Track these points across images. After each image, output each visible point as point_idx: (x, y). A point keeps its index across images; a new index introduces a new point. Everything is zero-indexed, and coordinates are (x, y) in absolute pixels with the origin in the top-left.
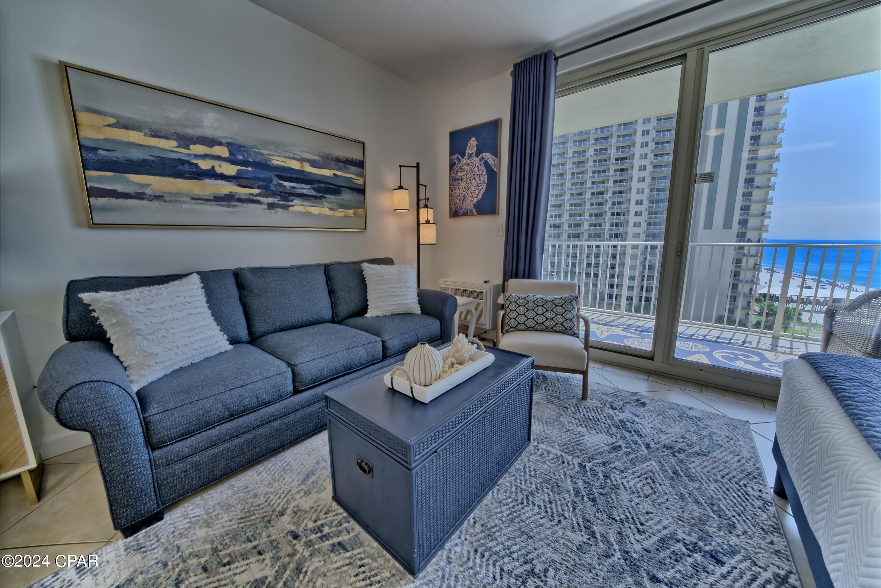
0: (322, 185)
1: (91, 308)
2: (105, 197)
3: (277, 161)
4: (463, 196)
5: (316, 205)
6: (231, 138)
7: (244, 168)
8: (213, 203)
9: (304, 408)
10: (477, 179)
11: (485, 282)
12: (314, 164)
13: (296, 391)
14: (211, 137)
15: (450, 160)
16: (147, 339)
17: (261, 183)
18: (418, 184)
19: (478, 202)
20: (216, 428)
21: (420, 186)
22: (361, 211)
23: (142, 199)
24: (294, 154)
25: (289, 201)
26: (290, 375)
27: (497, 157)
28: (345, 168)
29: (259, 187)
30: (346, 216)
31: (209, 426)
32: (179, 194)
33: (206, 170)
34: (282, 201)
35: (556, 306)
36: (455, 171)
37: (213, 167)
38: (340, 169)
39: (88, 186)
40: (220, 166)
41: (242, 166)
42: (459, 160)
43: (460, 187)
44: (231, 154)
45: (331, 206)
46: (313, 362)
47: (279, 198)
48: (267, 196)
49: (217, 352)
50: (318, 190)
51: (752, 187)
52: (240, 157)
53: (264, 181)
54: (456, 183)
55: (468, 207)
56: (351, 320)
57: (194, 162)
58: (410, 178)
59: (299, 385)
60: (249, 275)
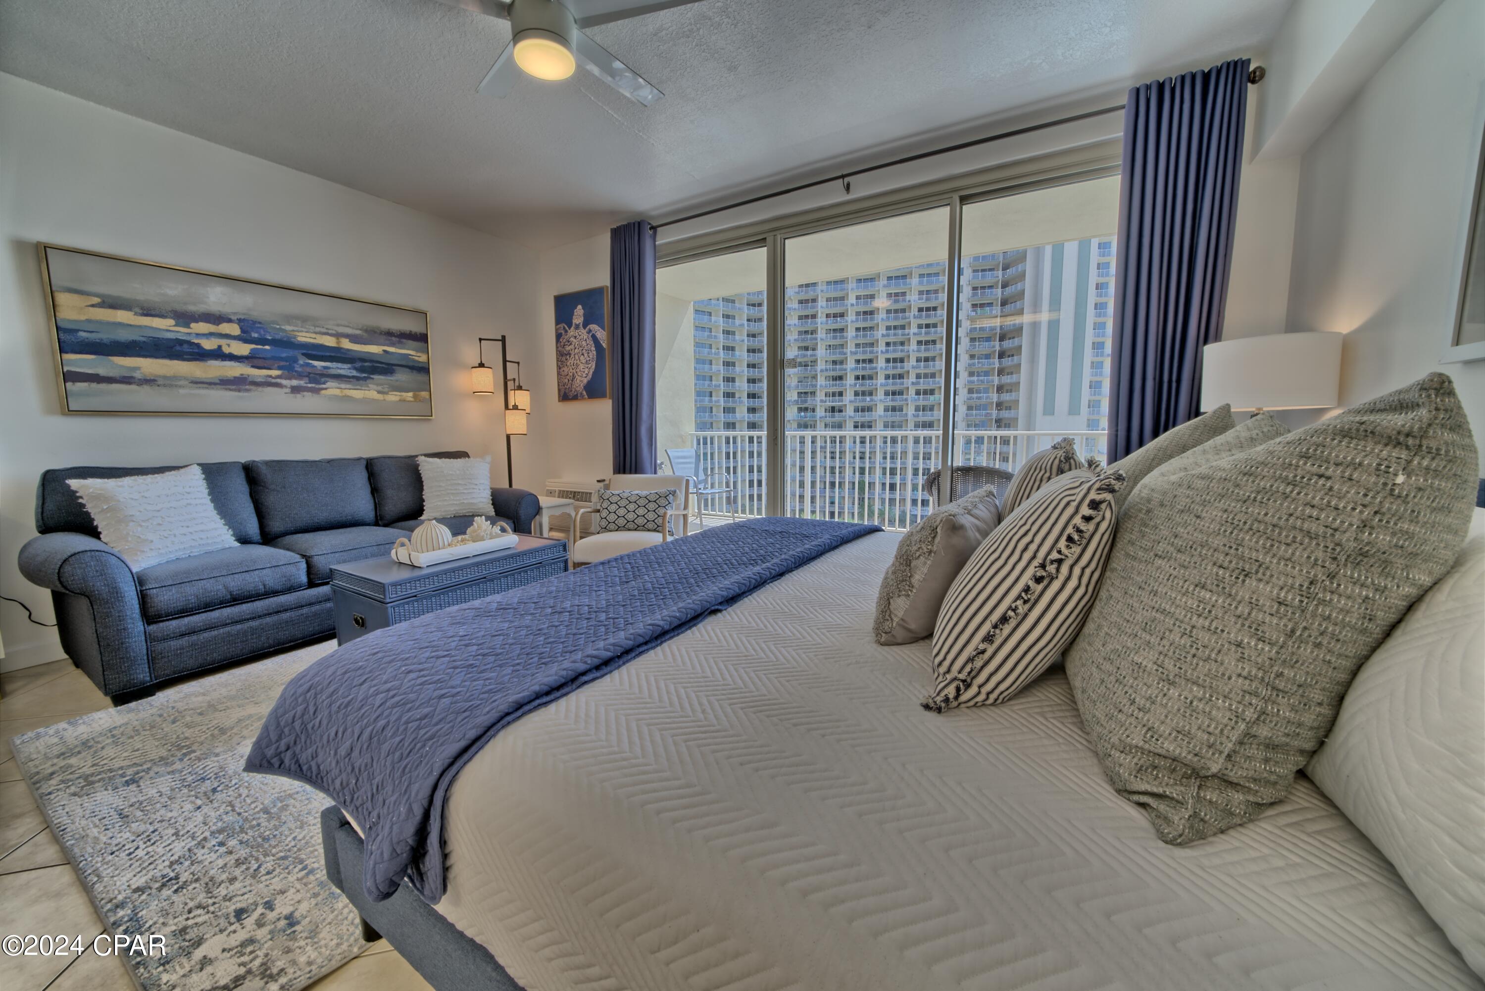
0: (366, 364)
1: (78, 494)
2: (84, 381)
3: (304, 337)
4: (571, 374)
5: (358, 387)
6: (244, 314)
7: (260, 347)
8: (218, 386)
9: (321, 602)
10: (586, 355)
11: (598, 481)
12: (354, 339)
13: (311, 584)
14: (218, 313)
15: (557, 330)
16: (141, 526)
17: (282, 363)
18: (505, 361)
20: (217, 611)
21: (508, 363)
22: (424, 394)
23: (130, 383)
24: (327, 329)
25: (320, 384)
26: (303, 565)
27: (604, 330)
28: (400, 342)
29: (279, 368)
30: (403, 401)
31: (208, 606)
32: (175, 378)
33: (211, 350)
34: (310, 383)
35: (650, 502)
36: (562, 344)
37: (220, 347)
38: (392, 345)
39: (65, 370)
40: (229, 345)
41: (257, 344)
42: (566, 331)
43: (568, 364)
44: (243, 331)
45: (380, 388)
46: (332, 555)
47: (307, 380)
48: (290, 379)
49: (220, 546)
50: (361, 370)
52: (255, 335)
53: (287, 361)
54: (564, 359)
55: (578, 389)
56: (400, 524)
57: (196, 341)
58: (493, 352)
59: (315, 578)
60: (264, 470)
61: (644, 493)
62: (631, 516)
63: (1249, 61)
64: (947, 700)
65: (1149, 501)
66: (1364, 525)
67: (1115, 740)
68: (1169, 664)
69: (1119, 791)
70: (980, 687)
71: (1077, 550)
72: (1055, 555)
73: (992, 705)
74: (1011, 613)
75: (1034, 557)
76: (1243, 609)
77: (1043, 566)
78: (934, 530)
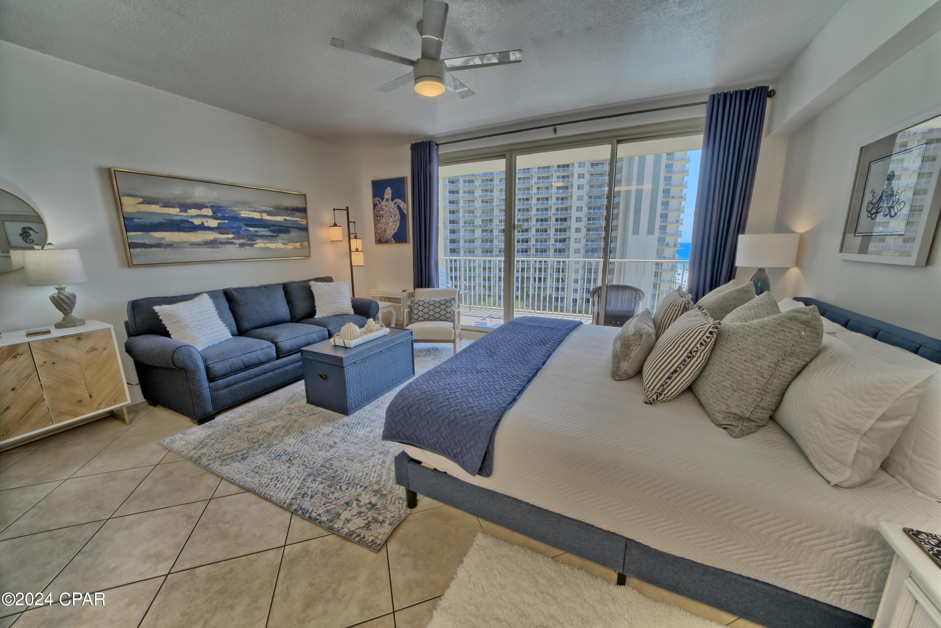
0: (276, 228)
1: (158, 314)
2: (139, 248)
3: (244, 214)
4: (384, 228)
5: (272, 242)
6: (213, 202)
7: (222, 221)
8: (204, 246)
9: (283, 366)
11: (403, 291)
12: (269, 213)
13: (278, 357)
14: (200, 203)
15: (373, 201)
16: (193, 330)
17: (234, 230)
18: (349, 222)
19: (395, 234)
20: (238, 374)
21: (350, 223)
22: (306, 243)
23: (160, 247)
24: (255, 208)
25: (254, 241)
26: (274, 348)
27: (405, 203)
28: (292, 214)
29: (233, 233)
30: (295, 248)
31: (235, 371)
32: (182, 243)
33: (198, 225)
34: (249, 241)
35: (441, 304)
36: (377, 210)
37: (203, 223)
38: (288, 215)
39: (129, 242)
40: (207, 221)
41: (221, 220)
42: (380, 202)
43: (382, 222)
44: (214, 213)
45: (283, 242)
46: (287, 341)
47: (247, 239)
48: (238, 239)
49: (226, 339)
50: (273, 231)
51: (668, 197)
52: (220, 215)
53: (236, 229)
54: (379, 219)
55: (388, 237)
56: (305, 320)
57: (191, 220)
58: (342, 218)
59: (280, 354)
60: (234, 293)
61: (438, 299)
62: (432, 313)
63: (768, 87)
64: (654, 400)
65: (729, 331)
66: (793, 345)
67: (716, 409)
68: (734, 385)
69: (717, 425)
70: (665, 395)
71: (703, 347)
72: (695, 349)
73: (668, 401)
74: (678, 369)
75: (687, 349)
76: (758, 369)
77: (691, 352)
78: (641, 336)
